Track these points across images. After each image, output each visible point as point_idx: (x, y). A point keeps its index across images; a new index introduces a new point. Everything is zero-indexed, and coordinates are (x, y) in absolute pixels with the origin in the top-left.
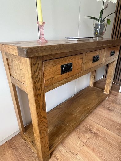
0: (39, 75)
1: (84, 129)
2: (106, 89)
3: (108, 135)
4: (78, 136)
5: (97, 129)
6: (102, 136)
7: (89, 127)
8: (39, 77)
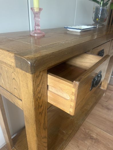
0: (42, 89)
1: (82, 136)
2: (103, 85)
3: (110, 140)
4: (77, 145)
5: (97, 134)
6: (104, 142)
7: (88, 132)
8: (41, 92)
